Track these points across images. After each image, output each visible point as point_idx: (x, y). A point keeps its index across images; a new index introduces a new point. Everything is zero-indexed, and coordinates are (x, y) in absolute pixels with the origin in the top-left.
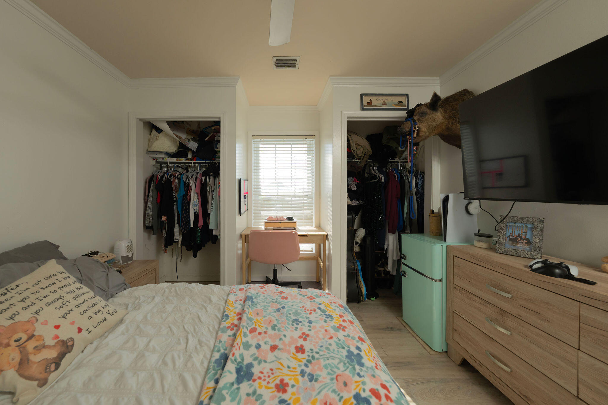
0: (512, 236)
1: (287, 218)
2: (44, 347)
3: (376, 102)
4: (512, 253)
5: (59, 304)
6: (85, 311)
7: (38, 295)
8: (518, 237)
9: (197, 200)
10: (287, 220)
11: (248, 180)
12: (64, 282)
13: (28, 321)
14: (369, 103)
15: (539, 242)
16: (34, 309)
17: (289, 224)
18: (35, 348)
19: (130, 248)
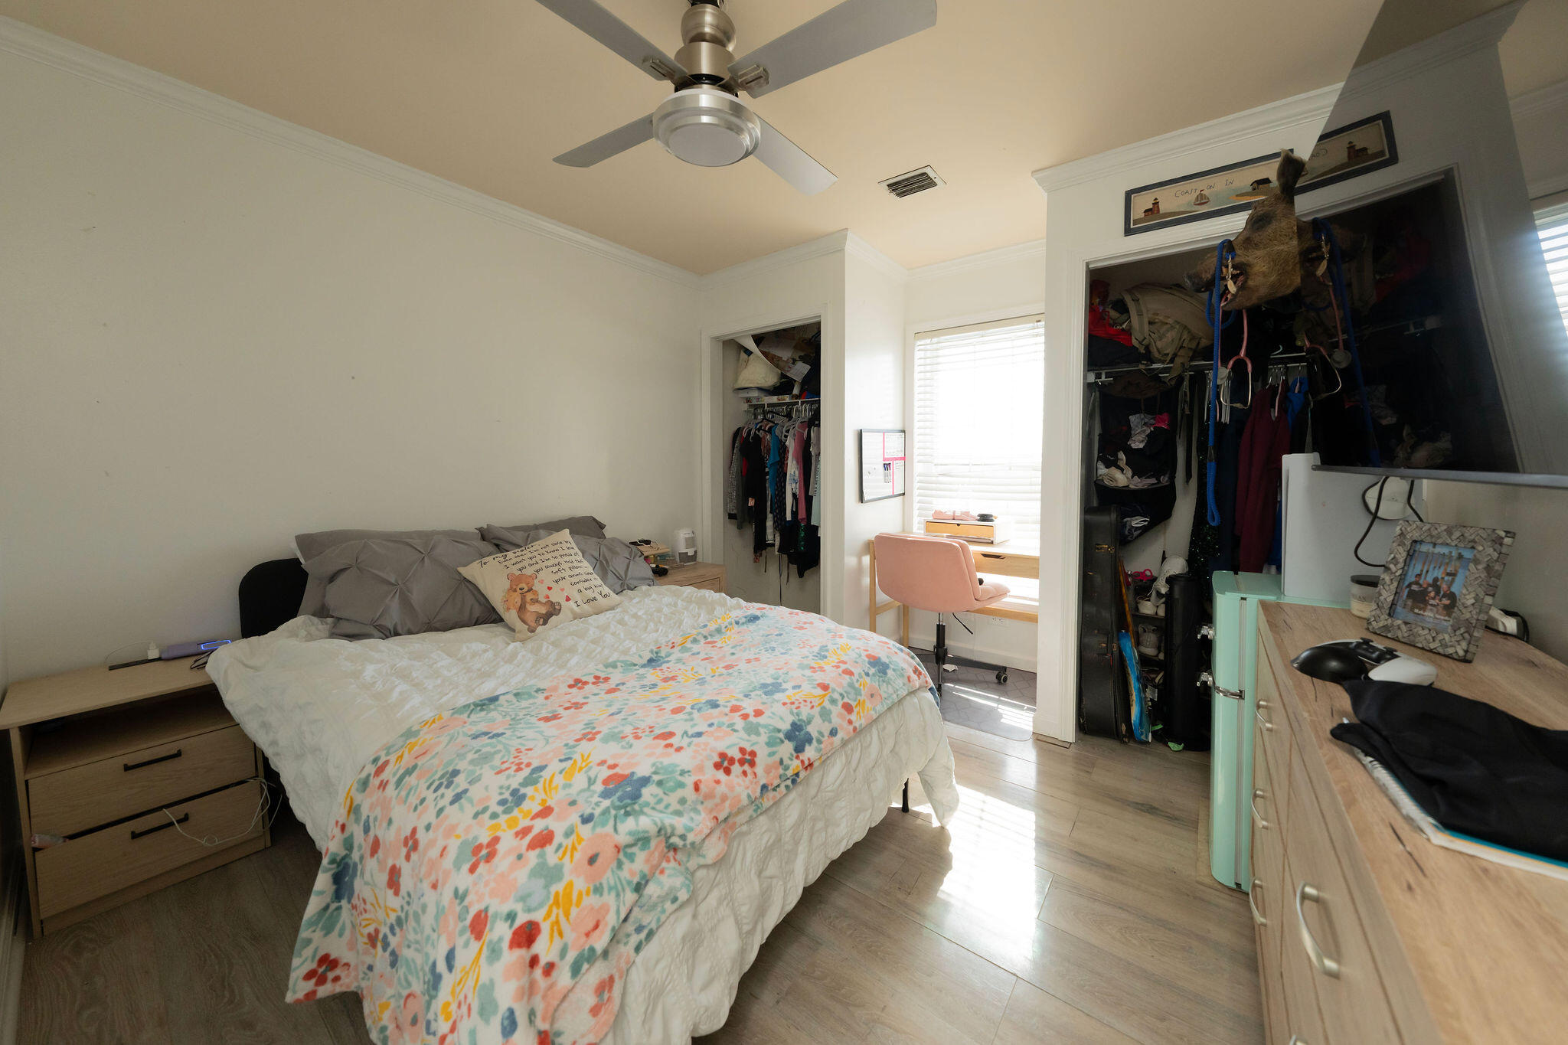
0: (1417, 583)
1: (979, 515)
2: (537, 601)
3: (1171, 201)
4: (1400, 634)
5: (555, 569)
6: (575, 583)
7: (542, 557)
8: (1430, 589)
9: (797, 473)
10: (979, 520)
11: (904, 431)
12: (567, 551)
13: (530, 576)
14: (1150, 210)
15: (1473, 604)
16: (537, 567)
17: (981, 530)
18: (531, 599)
19: (691, 542)
